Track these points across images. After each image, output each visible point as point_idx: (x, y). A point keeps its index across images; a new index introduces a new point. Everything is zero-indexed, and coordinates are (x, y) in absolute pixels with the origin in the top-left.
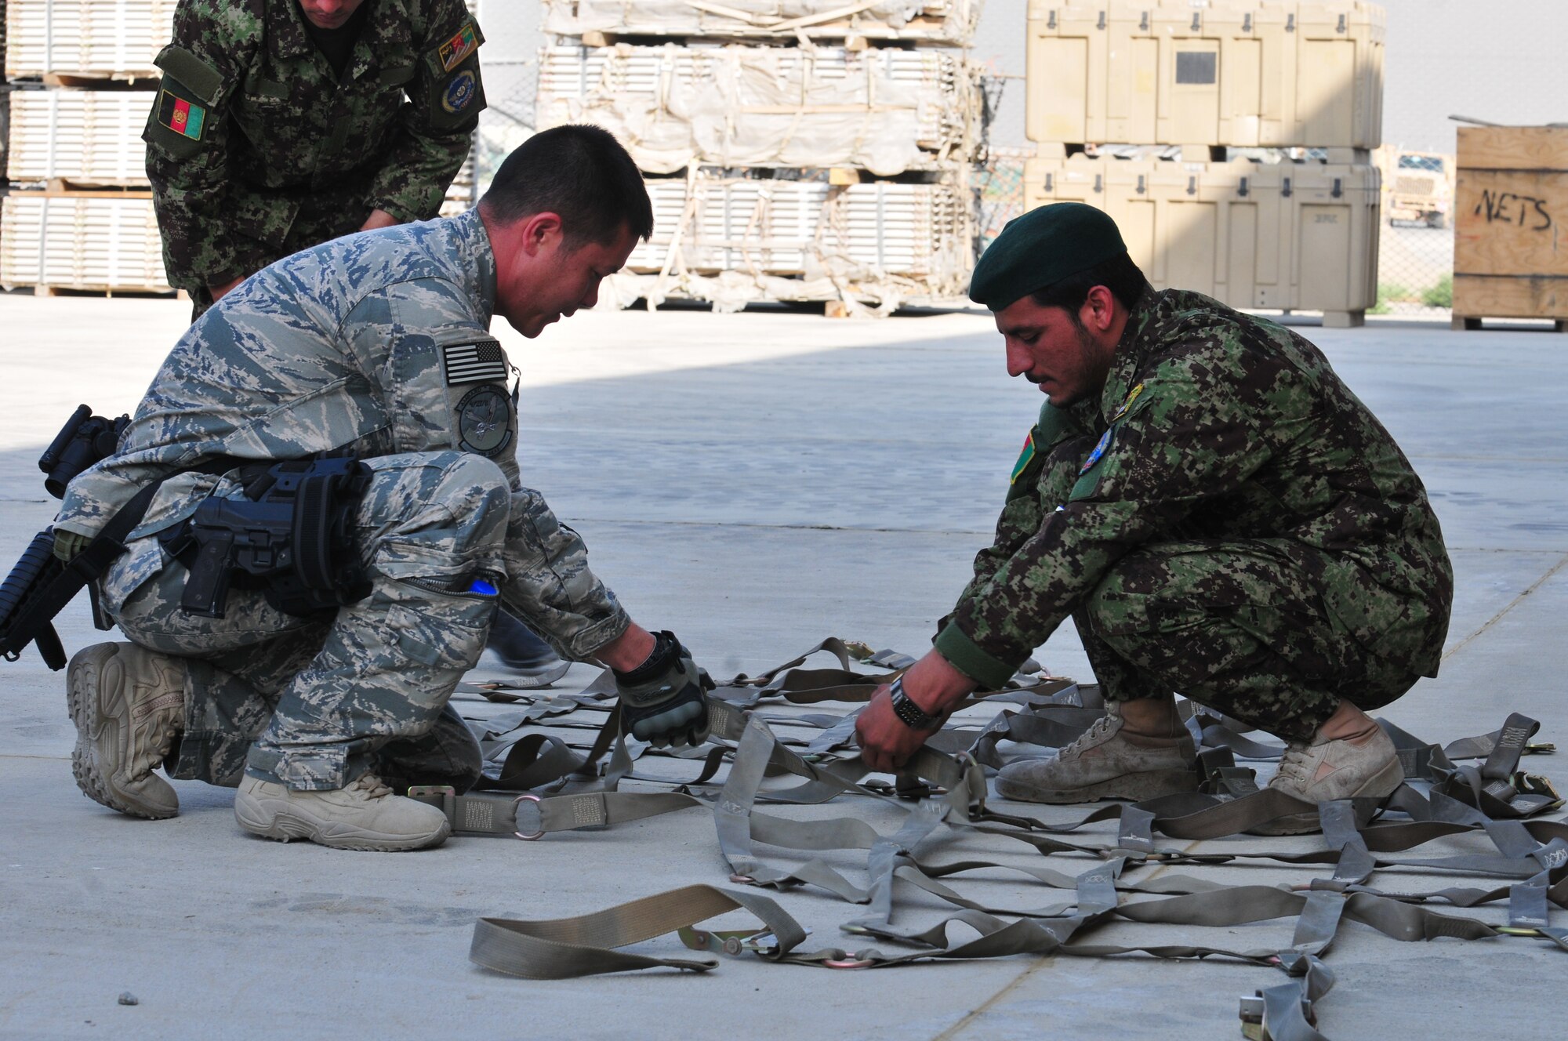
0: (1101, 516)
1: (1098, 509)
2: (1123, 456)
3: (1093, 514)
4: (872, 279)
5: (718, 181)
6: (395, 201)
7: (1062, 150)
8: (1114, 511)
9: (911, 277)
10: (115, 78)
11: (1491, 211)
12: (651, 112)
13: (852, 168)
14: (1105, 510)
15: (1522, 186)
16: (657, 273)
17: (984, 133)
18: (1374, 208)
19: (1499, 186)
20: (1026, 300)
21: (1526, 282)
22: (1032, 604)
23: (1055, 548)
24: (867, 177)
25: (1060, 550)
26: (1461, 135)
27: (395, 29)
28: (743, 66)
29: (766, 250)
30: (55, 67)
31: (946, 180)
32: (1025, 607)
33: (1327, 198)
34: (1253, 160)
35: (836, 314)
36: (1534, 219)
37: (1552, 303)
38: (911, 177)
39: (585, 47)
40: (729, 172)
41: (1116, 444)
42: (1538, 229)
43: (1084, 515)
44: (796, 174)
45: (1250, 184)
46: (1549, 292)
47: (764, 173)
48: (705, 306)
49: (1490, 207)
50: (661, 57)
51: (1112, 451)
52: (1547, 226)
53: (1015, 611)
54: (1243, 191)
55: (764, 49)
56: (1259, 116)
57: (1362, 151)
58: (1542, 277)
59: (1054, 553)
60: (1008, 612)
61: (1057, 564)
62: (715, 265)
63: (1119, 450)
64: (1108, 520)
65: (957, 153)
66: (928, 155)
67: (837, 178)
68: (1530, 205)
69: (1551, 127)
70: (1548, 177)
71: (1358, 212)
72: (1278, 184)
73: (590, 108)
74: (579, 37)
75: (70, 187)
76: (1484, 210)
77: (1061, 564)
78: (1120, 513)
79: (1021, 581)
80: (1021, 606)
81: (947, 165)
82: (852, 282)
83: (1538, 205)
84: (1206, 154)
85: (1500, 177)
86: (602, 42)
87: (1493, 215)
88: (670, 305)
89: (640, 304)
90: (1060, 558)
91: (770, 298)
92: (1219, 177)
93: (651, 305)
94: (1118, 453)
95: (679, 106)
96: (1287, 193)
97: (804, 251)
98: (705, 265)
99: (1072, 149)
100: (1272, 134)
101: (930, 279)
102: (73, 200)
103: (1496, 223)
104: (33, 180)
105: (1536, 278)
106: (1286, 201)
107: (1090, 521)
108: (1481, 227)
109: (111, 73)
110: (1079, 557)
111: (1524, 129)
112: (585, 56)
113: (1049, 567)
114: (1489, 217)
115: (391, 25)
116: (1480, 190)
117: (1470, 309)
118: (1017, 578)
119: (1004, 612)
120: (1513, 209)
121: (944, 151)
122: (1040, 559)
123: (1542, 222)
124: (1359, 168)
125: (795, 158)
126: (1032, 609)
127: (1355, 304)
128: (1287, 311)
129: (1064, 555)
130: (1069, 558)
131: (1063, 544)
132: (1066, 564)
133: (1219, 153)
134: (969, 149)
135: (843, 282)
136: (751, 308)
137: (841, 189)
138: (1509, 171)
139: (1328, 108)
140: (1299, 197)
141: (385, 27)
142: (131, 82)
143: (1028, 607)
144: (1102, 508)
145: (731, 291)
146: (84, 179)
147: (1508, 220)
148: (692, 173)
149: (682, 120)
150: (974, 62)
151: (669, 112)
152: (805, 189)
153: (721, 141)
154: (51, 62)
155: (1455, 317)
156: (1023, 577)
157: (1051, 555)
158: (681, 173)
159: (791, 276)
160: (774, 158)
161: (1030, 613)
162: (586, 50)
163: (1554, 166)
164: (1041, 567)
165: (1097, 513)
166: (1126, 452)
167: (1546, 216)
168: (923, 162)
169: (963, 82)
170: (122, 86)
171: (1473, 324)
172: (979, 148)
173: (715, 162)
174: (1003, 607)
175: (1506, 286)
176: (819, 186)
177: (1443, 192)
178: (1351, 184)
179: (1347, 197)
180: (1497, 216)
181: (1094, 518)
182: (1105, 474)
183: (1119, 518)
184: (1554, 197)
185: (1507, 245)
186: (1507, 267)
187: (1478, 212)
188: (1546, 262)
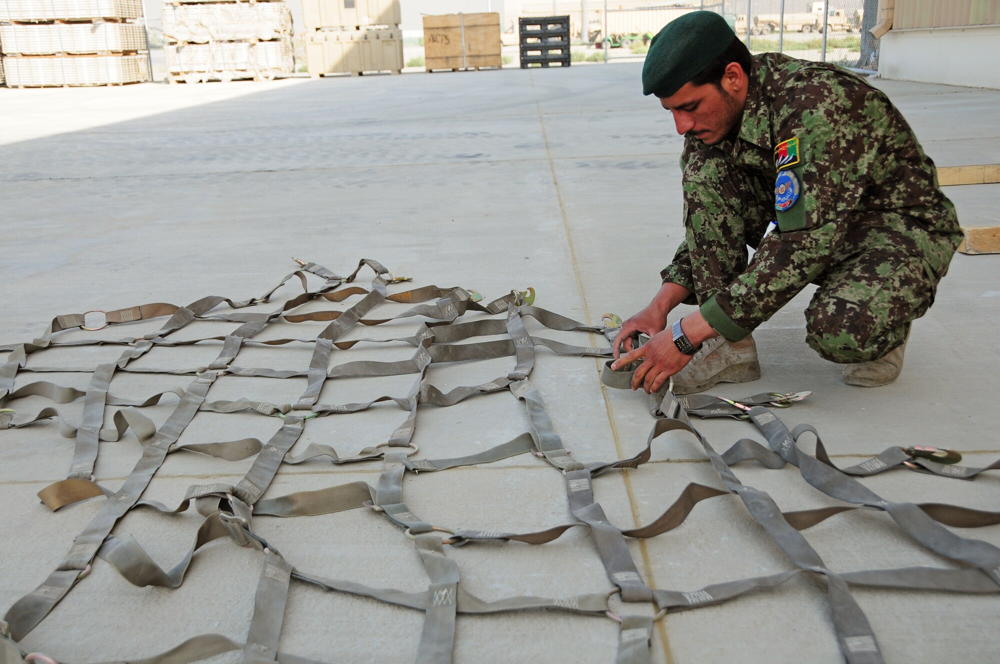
0: (815, 239)
1: (812, 235)
2: (814, 192)
3: (809, 239)
4: (266, 70)
5: (218, 44)
7: (315, 30)
8: (823, 234)
9: (277, 68)
10: (32, 21)
11: (433, 39)
12: (196, 25)
13: (257, 39)
14: (816, 234)
15: (442, 32)
16: (204, 72)
17: (292, 26)
18: (401, 41)
19: (435, 32)
20: (687, 86)
21: (445, 59)
22: (773, 298)
23: (788, 265)
24: (261, 40)
25: (791, 266)
26: (424, 19)
28: (222, 10)
29: (235, 64)
30: (12, 18)
31: (283, 40)
32: (768, 301)
33: (389, 39)
34: (368, 30)
35: (257, 80)
36: (445, 41)
37: (452, 64)
38: (273, 40)
39: (174, 7)
40: (221, 41)
41: (806, 186)
42: (446, 44)
43: (804, 242)
44: (240, 41)
45: (368, 36)
46: (451, 61)
47: (231, 41)
48: (219, 81)
50: (197, 8)
51: (805, 192)
52: (449, 43)
53: (761, 303)
54: (366, 38)
55: (227, 4)
56: (369, 17)
57: (397, 25)
58: (449, 57)
59: (788, 268)
60: (757, 305)
61: (791, 275)
62: (221, 69)
63: (810, 189)
64: (821, 241)
65: (285, 32)
66: (277, 34)
67: (252, 42)
68: (444, 38)
69: (447, 15)
70: (448, 29)
71: (398, 42)
72: (375, 36)
73: (178, 25)
74: (172, 4)
75: (24, 55)
76: (432, 39)
77: (793, 275)
78: (827, 234)
79: (766, 287)
80: (765, 300)
81: (283, 36)
82: (261, 71)
83: (446, 37)
84: (355, 28)
85: (435, 30)
86: (179, 4)
87: (434, 41)
88: (210, 81)
89: (201, 81)
90: (792, 272)
91: (238, 77)
92: (359, 34)
93: (204, 81)
94: (810, 192)
95: (204, 23)
96: (378, 38)
97: (246, 63)
98: (218, 69)
99: (317, 29)
100: (372, 22)
101: (282, 69)
102: (25, 59)
103: (435, 43)
104: (12, 54)
105: (447, 58)
106: (378, 41)
107: (808, 245)
108: (431, 44)
109: (30, 20)
110: (805, 269)
111: (440, 16)
112: (175, 9)
113: (785, 278)
116: (430, 33)
117: (430, 68)
118: (763, 286)
119: (754, 305)
120: (439, 39)
121: (282, 32)
122: (779, 273)
123: (447, 41)
124: (397, 30)
125: (239, 37)
126: (772, 301)
127: (399, 68)
128: (379, 71)
129: (794, 268)
130: (798, 271)
131: (793, 262)
132: (797, 274)
133: (358, 28)
134: (288, 31)
135: (258, 71)
136: (233, 80)
137: (254, 45)
138: (437, 28)
139: (387, 12)
140: (381, 39)
142: (37, 22)
143: (770, 300)
144: (815, 234)
145: (226, 76)
146: (28, 53)
147: (438, 42)
148: (210, 42)
149: (206, 27)
150: (287, 6)
151: (201, 25)
152: (244, 45)
153: (218, 32)
154: (10, 16)
155: (427, 70)
156: (767, 285)
157: (786, 270)
158: (208, 43)
159: (243, 71)
160: (234, 37)
161: (771, 304)
162: (175, 7)
163: (449, 26)
164: (780, 278)
165: (812, 238)
166: (815, 189)
168: (276, 36)
169: (285, 12)
170: (34, 23)
171: (431, 71)
172: (291, 31)
173: (217, 39)
174: (753, 302)
175: (439, 60)
176: (247, 44)
177: (419, 33)
178: (395, 35)
179: (394, 38)
180: (436, 41)
181: (811, 242)
182: (808, 208)
183: (828, 238)
184: (450, 35)
185: (439, 49)
186: (439, 55)
187: (430, 40)
188: (449, 53)
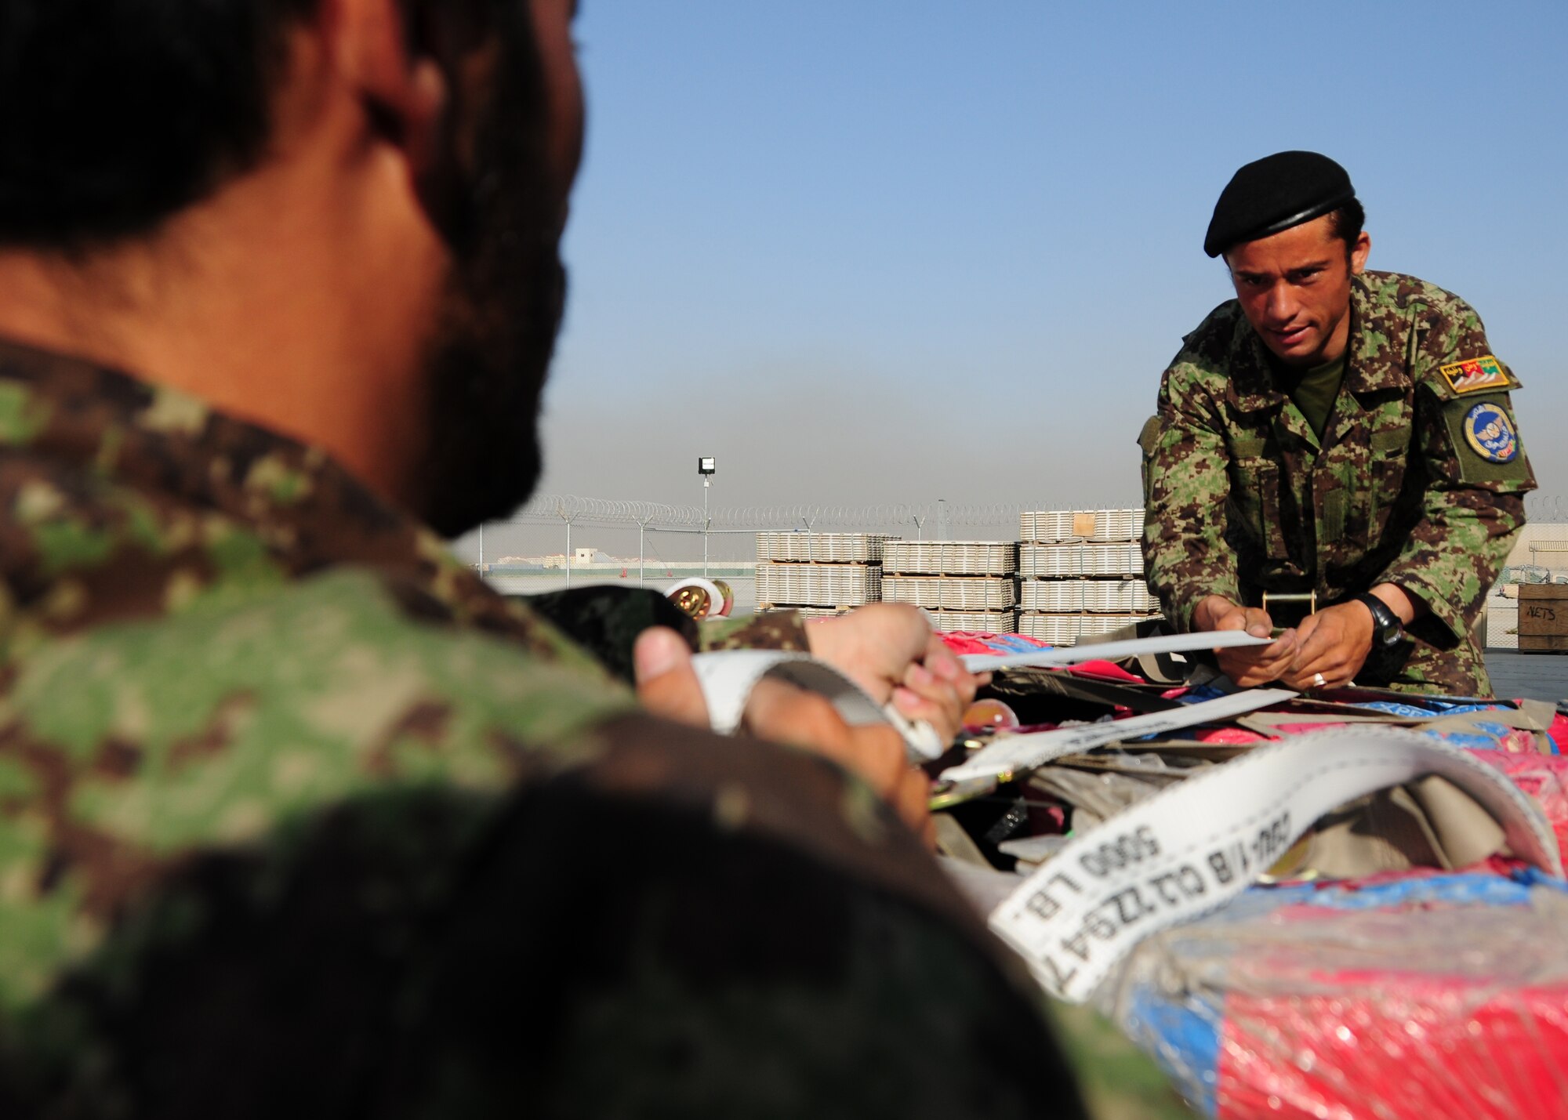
6: (1421, 576)
11: (1533, 613)
15: (1544, 605)
19: (1536, 605)
21: (1546, 638)
26: (1520, 588)
27: (1385, 373)
36: (1548, 616)
37: (1556, 645)
42: (1550, 619)
46: (1555, 641)
49: (1532, 612)
52: (1554, 619)
58: (1552, 636)
68: (1547, 612)
70: (1553, 602)
76: (1530, 613)
83: (1550, 611)
85: (1536, 602)
103: (1535, 618)
105: (1550, 637)
108: (1529, 619)
114: (1532, 616)
115: (1380, 368)
116: (1529, 606)
120: (1541, 613)
123: (1552, 617)
138: (1539, 600)
141: (1373, 372)
147: (1539, 616)
155: (1520, 651)
163: (1556, 598)
167: (1553, 615)
171: (1526, 652)
175: (1539, 639)
180: (1535, 615)
184: (1556, 609)
185: (1539, 625)
186: (1539, 633)
187: (1528, 614)
188: (1554, 630)
